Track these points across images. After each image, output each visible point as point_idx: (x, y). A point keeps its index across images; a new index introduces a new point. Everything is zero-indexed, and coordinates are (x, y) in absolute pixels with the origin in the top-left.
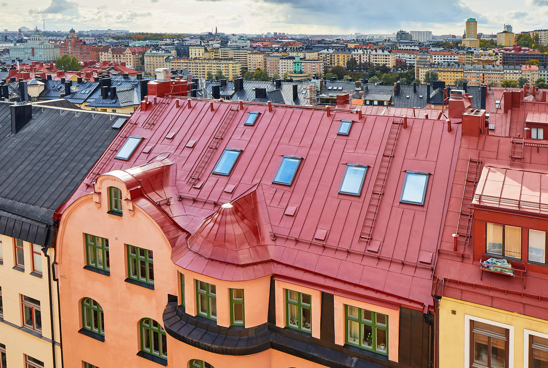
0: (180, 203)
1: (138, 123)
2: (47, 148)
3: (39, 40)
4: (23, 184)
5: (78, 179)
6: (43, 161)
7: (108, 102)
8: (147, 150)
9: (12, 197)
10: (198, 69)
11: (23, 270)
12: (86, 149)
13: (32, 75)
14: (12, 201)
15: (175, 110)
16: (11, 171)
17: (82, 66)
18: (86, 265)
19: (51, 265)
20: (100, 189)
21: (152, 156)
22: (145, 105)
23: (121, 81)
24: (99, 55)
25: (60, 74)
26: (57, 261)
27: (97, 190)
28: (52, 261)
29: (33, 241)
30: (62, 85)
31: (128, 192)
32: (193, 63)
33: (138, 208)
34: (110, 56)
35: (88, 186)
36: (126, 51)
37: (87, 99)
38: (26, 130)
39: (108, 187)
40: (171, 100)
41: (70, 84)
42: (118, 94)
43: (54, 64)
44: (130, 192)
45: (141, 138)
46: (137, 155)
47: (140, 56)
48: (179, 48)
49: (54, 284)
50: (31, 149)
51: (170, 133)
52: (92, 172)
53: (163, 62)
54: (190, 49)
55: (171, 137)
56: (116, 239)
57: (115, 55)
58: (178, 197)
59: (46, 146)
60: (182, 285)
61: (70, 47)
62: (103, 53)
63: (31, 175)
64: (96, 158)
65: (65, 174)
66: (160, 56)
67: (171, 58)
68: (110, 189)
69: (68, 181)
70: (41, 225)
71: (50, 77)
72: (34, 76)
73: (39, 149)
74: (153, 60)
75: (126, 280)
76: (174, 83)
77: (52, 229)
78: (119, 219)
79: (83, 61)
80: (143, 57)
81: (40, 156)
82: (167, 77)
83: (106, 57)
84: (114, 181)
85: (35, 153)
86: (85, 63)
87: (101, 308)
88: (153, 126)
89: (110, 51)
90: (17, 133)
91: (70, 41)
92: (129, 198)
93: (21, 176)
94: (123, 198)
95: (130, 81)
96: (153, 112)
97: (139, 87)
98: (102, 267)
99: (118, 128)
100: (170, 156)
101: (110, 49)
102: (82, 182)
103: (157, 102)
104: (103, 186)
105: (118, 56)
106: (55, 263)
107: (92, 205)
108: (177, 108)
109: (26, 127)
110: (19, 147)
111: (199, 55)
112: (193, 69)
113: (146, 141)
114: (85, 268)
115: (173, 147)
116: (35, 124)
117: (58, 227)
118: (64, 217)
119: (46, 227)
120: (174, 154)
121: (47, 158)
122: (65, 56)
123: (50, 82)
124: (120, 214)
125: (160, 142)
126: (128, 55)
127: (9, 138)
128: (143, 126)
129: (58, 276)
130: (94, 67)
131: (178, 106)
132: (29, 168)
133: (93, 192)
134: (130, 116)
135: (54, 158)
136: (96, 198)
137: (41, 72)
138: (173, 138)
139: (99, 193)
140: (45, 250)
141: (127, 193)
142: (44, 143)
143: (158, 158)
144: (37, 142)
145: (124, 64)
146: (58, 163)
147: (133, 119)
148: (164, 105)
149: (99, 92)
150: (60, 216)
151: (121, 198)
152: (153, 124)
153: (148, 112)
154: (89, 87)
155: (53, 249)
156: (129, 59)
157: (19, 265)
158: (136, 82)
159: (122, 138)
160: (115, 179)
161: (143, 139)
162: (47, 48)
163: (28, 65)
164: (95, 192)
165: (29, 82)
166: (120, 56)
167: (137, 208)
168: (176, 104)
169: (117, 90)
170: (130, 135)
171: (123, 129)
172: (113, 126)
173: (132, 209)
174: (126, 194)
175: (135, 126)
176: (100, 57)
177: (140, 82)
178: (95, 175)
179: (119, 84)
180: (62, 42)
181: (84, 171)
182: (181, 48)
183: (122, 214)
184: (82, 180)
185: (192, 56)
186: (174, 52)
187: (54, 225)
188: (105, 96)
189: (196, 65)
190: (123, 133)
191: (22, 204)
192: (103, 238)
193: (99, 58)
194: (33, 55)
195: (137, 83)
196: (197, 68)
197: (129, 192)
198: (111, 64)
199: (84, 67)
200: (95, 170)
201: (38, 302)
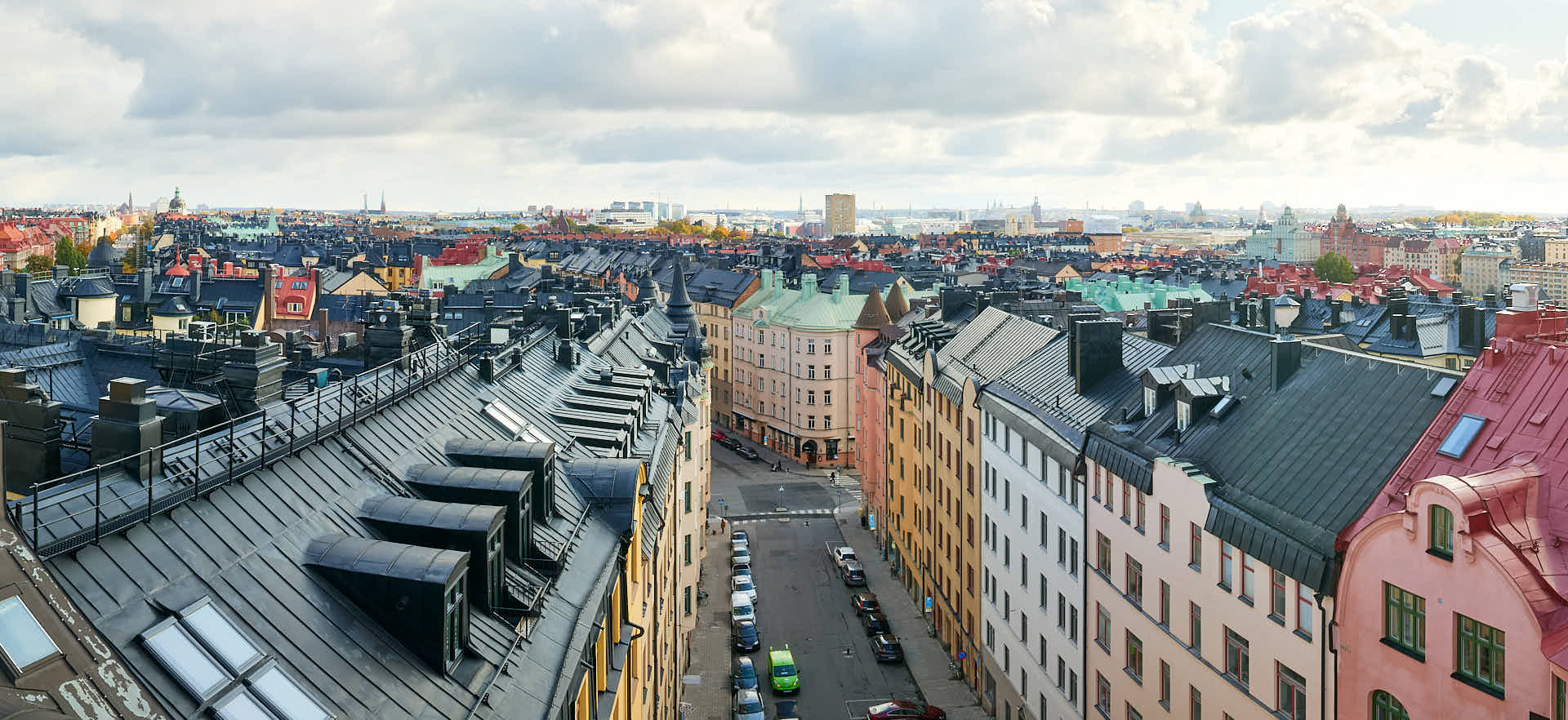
0: (1556, 550)
1: (1479, 389)
2: (1324, 423)
3: (1290, 224)
4: (1287, 479)
5: (1373, 484)
6: (1318, 444)
7: (1400, 345)
8: (1495, 442)
9: (1271, 499)
10: (1560, 287)
11: (1283, 624)
12: (1387, 430)
13: (1280, 288)
14: (1272, 506)
15: (1547, 368)
16: (1269, 454)
17: (1355, 274)
18: (1384, 636)
19: (1327, 624)
20: (1416, 506)
21: (1503, 456)
22: (1491, 355)
23: (1426, 305)
24: (1383, 253)
25: (1323, 289)
26: (1337, 620)
27: (1411, 509)
28: (1329, 618)
29: (1301, 580)
30: (1326, 309)
31: (1464, 518)
32: (1551, 274)
33: (1482, 549)
34: (1403, 254)
35: (1392, 499)
36: (1430, 247)
37: (1367, 336)
38: (1291, 386)
39: (1430, 506)
40: (1540, 349)
41: (1341, 306)
42: (1418, 331)
43: (1312, 269)
44: (1470, 518)
45: (1484, 419)
46: (1477, 450)
47: (1455, 257)
48: (1527, 242)
49: (1330, 656)
50: (1300, 420)
51: (1536, 414)
52: (1398, 475)
53: (1496, 271)
54: (1547, 245)
55: (1539, 422)
56: (1440, 601)
57: (1410, 254)
58: (1552, 540)
59: (1321, 418)
60: (1559, 699)
61: (1336, 237)
62: (1390, 249)
63: (1299, 466)
64: (1403, 449)
65: (1353, 471)
66: (1489, 258)
67: (1510, 262)
68: (1433, 508)
69: (1357, 485)
70: (1315, 556)
71: (1307, 292)
72: (1282, 290)
73: (1311, 422)
74: (1478, 265)
75: (1453, 676)
76: (1543, 314)
77: (1332, 565)
78: (1446, 566)
79: (1357, 265)
80: (1460, 258)
81: (1313, 434)
82: (1531, 302)
83: (1396, 256)
84: (1439, 495)
85: (1305, 429)
86: (1362, 268)
87: (1406, 712)
88: (1505, 396)
89: (1402, 247)
90: (1278, 389)
91: (1337, 226)
92: (1467, 530)
93: (1284, 466)
94: (1456, 529)
95: (1440, 306)
96: (1507, 369)
97: (1457, 319)
98: (1411, 645)
99: (1441, 397)
100: (1537, 459)
101: (1402, 242)
102: (1380, 492)
103: (1513, 351)
104: (1420, 501)
105: (1416, 254)
106: (1333, 622)
107: (1400, 534)
108: (1550, 364)
109: (1292, 381)
110: (1281, 415)
111: (1564, 258)
112: (1551, 286)
113: (1493, 426)
114: (1382, 640)
115: (1543, 442)
116: (1306, 376)
117: (1342, 563)
118: (1352, 547)
119: (1323, 560)
120: (1546, 455)
121: (1323, 440)
122: (1330, 254)
123: (1308, 302)
124: (1449, 558)
125: (1518, 431)
126: (1433, 254)
127: (1266, 397)
128: (1488, 396)
129: (1337, 646)
130: (1375, 276)
131: (1552, 361)
132: (1296, 453)
133: (1404, 511)
134: (1464, 374)
135: (1335, 441)
136: (1408, 522)
137: (1293, 282)
138: (1543, 423)
139: (1414, 515)
140: (1319, 599)
141: (1463, 520)
142: (1320, 412)
143: (1514, 461)
144: (1308, 410)
145: (1426, 273)
146: (1341, 451)
147: (1470, 380)
148: (1526, 358)
149: (1386, 327)
150: (1347, 544)
151: (1452, 529)
152: (1506, 393)
153: (1497, 370)
154: (1370, 314)
155: (1332, 599)
156: (1433, 263)
157: (1277, 614)
158: (1452, 308)
159: (1450, 417)
160: (1444, 491)
161: (1488, 422)
162: (1301, 239)
163: (1273, 269)
164: (1407, 511)
165: (1278, 300)
166: (1418, 257)
167: (1480, 551)
168: (1548, 358)
169: (1418, 322)
170: (1464, 410)
171: (1452, 398)
172: (1433, 393)
173: (1471, 551)
174: (1460, 522)
175: (1472, 394)
176: (1385, 257)
177: (1460, 310)
178: (1403, 480)
179: (1421, 310)
180: (1324, 229)
181: (1384, 471)
182: (1529, 243)
183: (1452, 557)
184: (1381, 487)
185: (1550, 258)
186: (1516, 251)
187: (1335, 558)
188: (1397, 334)
189: (1557, 278)
190: (1450, 406)
191: (1285, 513)
192: (1416, 596)
193: (1383, 259)
194: (1280, 253)
195: (1452, 311)
196: (1559, 284)
197: (1467, 518)
198: (1404, 273)
199: (1360, 275)
200: (1402, 471)
201: (1302, 681)
